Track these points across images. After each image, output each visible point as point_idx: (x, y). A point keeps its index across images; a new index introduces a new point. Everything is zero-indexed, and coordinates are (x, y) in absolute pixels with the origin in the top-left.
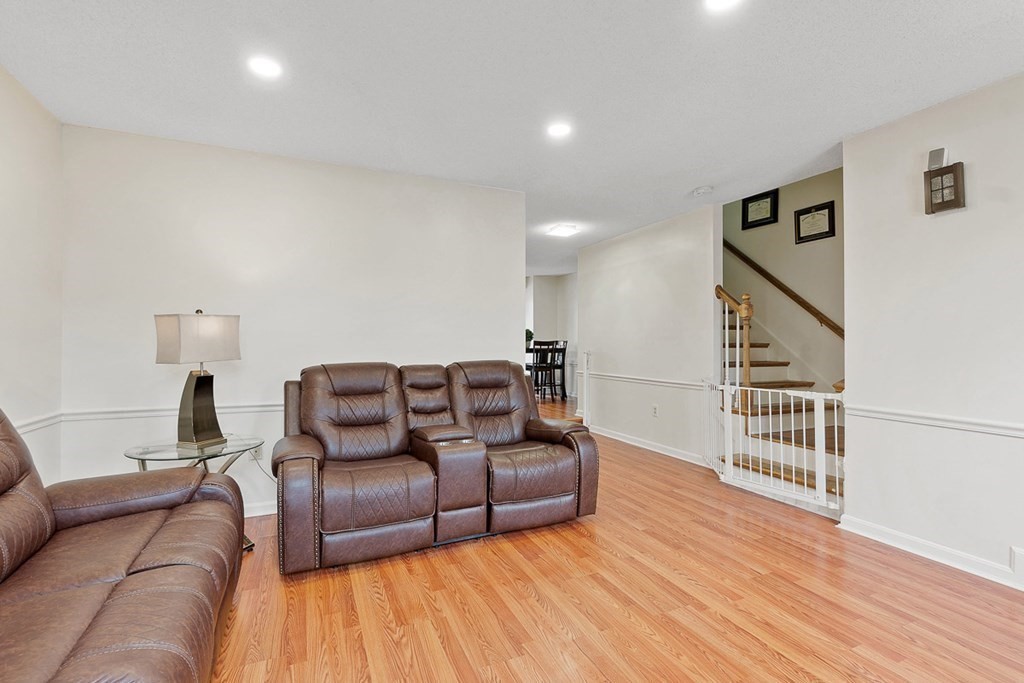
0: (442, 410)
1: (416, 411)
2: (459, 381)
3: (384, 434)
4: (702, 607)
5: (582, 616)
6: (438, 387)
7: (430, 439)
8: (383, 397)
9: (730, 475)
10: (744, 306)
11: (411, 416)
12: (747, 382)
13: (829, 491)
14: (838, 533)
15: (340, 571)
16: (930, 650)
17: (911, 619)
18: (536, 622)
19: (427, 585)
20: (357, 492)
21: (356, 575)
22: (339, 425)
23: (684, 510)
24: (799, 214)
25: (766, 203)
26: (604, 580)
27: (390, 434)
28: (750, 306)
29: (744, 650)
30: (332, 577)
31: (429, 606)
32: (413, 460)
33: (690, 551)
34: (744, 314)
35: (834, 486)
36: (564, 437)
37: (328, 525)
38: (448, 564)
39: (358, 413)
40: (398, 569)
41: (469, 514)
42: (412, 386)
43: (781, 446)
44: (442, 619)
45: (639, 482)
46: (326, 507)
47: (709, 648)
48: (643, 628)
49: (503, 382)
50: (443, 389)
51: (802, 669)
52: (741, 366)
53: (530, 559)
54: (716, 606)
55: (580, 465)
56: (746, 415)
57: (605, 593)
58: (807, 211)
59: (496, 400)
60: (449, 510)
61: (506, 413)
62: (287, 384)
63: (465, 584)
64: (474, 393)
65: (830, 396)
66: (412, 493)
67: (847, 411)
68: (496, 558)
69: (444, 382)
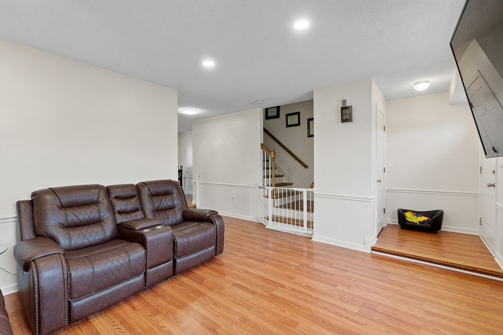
0: (136, 210)
1: (120, 213)
2: (145, 192)
3: (100, 228)
4: (283, 286)
5: (238, 306)
6: (133, 197)
7: (137, 229)
8: (98, 206)
9: (270, 225)
10: (273, 153)
11: (117, 215)
12: (274, 185)
13: (308, 227)
14: (312, 243)
15: (83, 322)
16: (356, 281)
17: (347, 271)
18: (218, 316)
19: (149, 314)
20: (96, 270)
21: (97, 321)
22: (67, 227)
23: (258, 243)
24: (287, 115)
25: (275, 110)
26: (239, 285)
27: (106, 228)
28: (275, 153)
29: (305, 300)
30: (79, 328)
31: (156, 327)
32: (126, 243)
33: (268, 262)
34: (273, 156)
35: (310, 225)
36: (208, 218)
37: (75, 296)
38: (156, 298)
39: (81, 218)
40: (125, 310)
41: (164, 267)
42: (116, 198)
43: (287, 210)
44: (167, 331)
45: (233, 234)
46: (73, 284)
47: (293, 304)
48: (266, 304)
49: (170, 191)
50: (135, 198)
51: (326, 301)
52: (271, 177)
53: (200, 284)
54: (288, 284)
55: (217, 231)
56: (274, 198)
57: (243, 291)
58: (290, 115)
59: (166, 202)
60: (153, 267)
61: (172, 208)
62: (19, 204)
63: (171, 307)
64: (154, 199)
65: (309, 190)
66: (132, 263)
67: (315, 195)
68: (182, 287)
69: (136, 193)
